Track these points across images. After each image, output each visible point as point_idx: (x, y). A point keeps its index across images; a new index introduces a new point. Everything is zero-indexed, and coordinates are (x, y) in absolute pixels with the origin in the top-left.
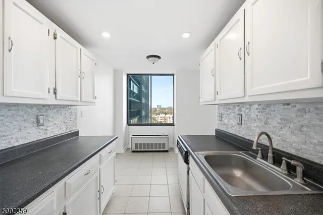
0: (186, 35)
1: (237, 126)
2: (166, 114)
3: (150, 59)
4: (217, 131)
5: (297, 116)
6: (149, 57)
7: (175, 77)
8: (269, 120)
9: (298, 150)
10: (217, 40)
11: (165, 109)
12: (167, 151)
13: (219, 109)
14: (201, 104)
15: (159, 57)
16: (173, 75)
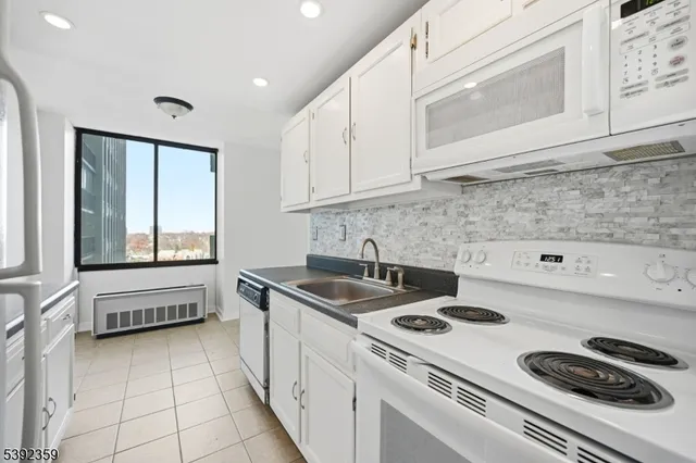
0: (260, 82)
1: (341, 243)
2: (177, 249)
3: (166, 105)
4: (310, 258)
5: (400, 219)
6: (160, 100)
7: (221, 157)
8: (376, 229)
9: (401, 258)
10: (312, 106)
11: (174, 236)
12: (201, 321)
13: (312, 220)
14: (283, 210)
15: (189, 107)
16: (214, 151)
